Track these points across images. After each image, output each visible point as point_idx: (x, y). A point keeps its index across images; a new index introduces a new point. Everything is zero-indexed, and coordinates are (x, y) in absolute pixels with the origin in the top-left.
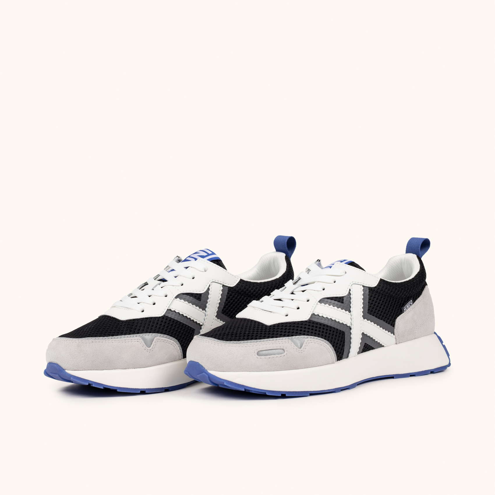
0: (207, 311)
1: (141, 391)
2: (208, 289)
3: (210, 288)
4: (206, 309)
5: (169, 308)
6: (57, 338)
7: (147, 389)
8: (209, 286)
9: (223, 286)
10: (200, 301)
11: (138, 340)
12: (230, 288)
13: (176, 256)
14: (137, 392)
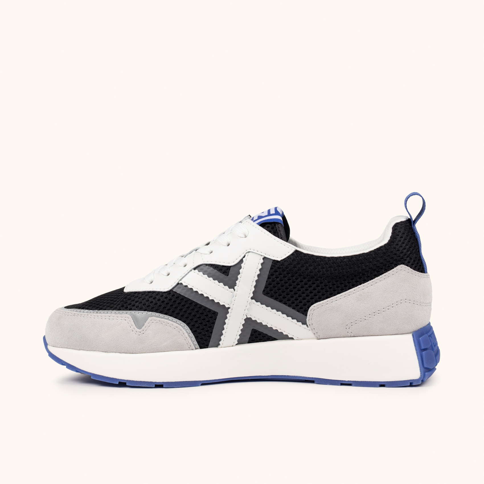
0: (236, 290)
1: (119, 382)
2: (241, 261)
3: (244, 259)
4: (235, 287)
5: (180, 282)
6: (61, 309)
7: (127, 381)
8: (244, 257)
9: (264, 258)
10: (228, 275)
11: (126, 319)
12: (275, 262)
13: (248, 215)
14: (114, 383)
